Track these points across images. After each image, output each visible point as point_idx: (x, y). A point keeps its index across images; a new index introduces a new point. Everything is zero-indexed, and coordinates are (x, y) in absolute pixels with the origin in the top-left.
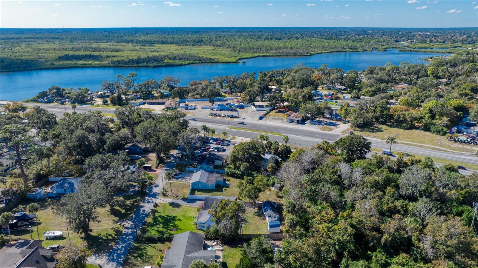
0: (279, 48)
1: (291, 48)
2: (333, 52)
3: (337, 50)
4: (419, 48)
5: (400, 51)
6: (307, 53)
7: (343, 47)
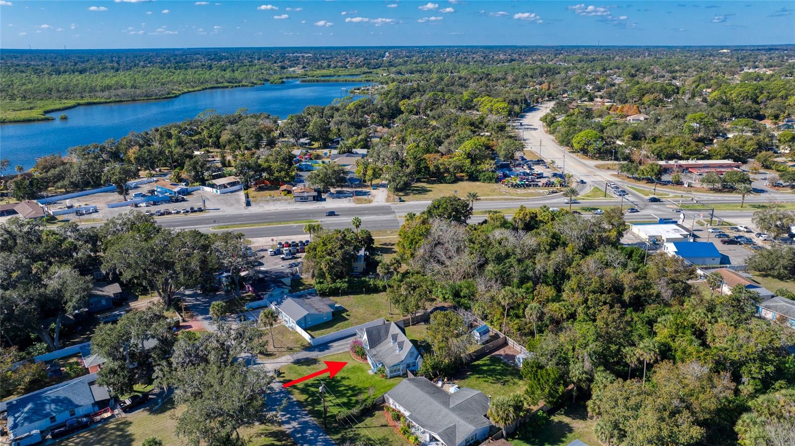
0: (109, 88)
1: (134, 87)
2: (206, 88)
3: (210, 86)
4: (323, 76)
5: (303, 81)
6: (169, 94)
7: (217, 81)
